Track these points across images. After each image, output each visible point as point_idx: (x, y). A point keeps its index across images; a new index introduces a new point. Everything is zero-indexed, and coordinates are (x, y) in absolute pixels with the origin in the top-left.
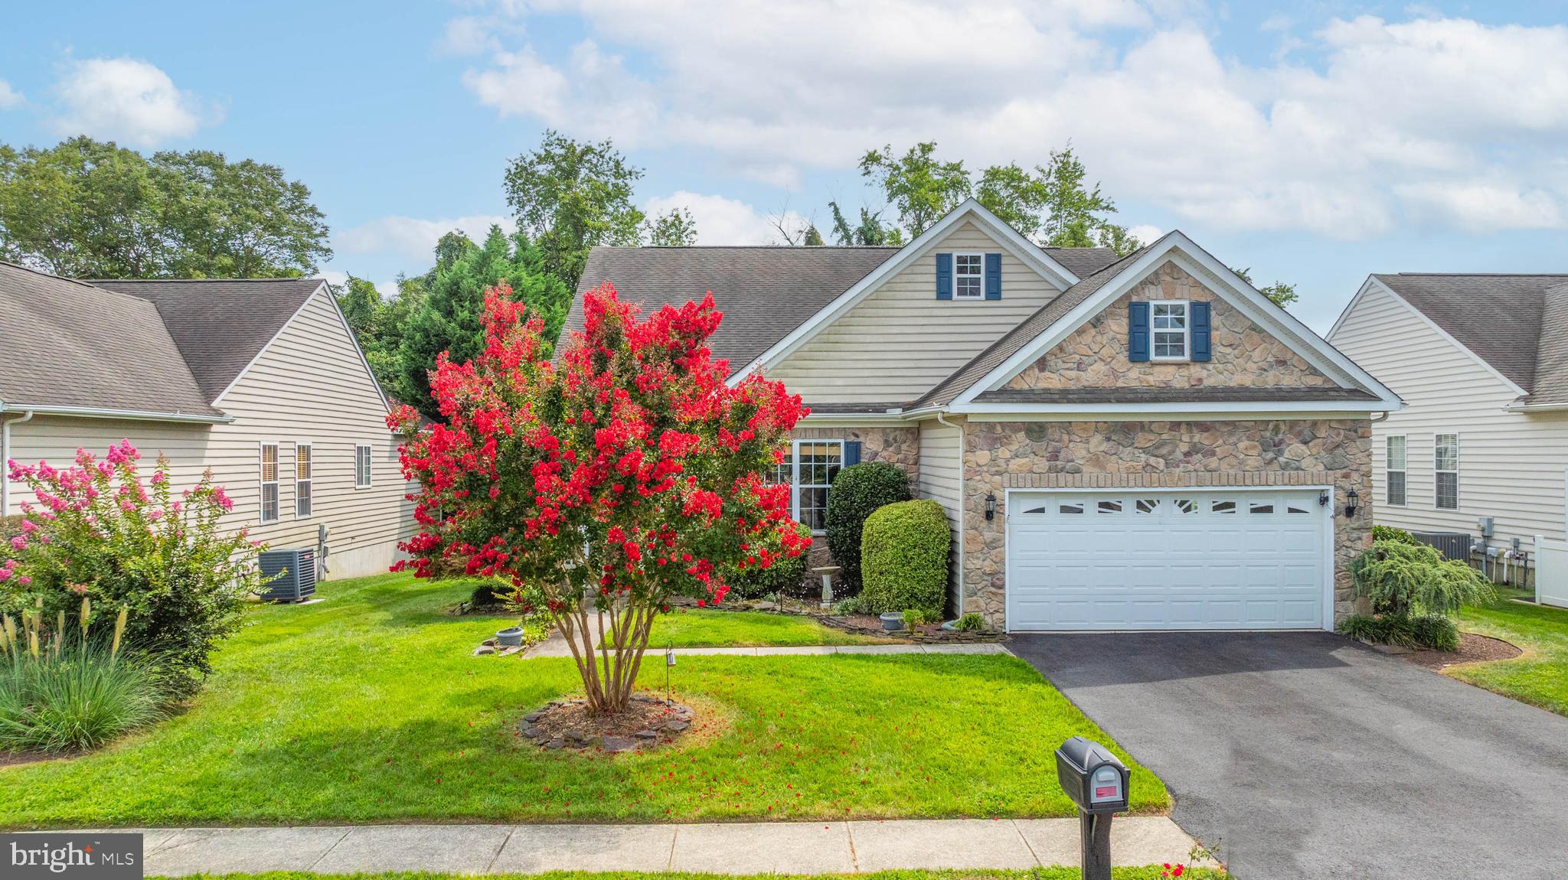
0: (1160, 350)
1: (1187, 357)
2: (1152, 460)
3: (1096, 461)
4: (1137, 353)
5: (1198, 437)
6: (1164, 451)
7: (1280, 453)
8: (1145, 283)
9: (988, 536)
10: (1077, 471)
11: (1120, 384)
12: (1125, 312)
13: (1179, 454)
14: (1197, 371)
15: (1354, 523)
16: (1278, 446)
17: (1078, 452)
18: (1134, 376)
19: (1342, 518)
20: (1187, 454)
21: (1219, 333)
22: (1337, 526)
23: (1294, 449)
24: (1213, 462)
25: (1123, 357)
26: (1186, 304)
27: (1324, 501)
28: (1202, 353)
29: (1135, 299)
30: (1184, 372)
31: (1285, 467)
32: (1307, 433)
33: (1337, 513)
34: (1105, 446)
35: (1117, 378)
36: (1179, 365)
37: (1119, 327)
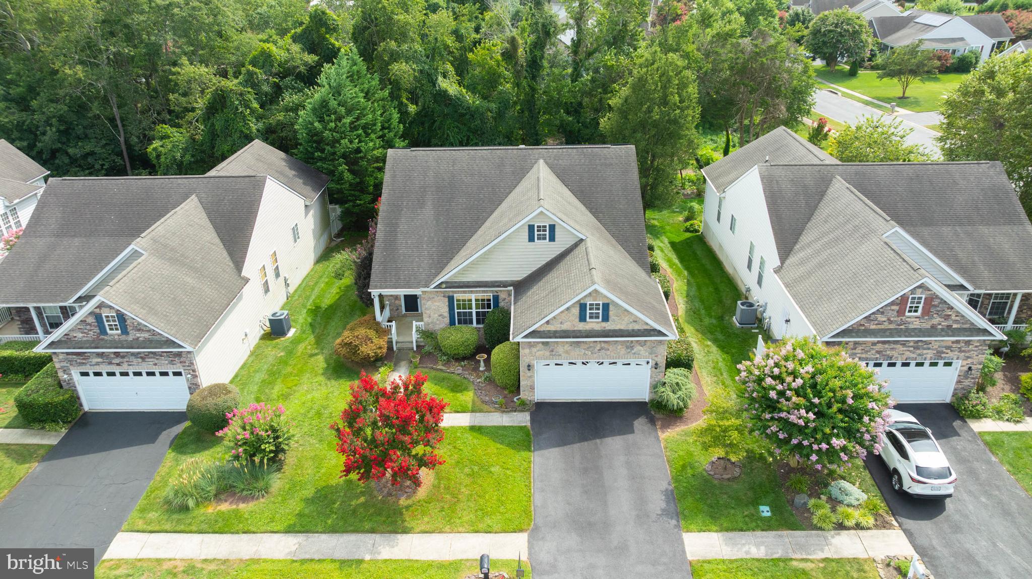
0: (591, 317)
1: (600, 319)
2: (586, 352)
3: (567, 352)
4: (582, 318)
5: (603, 345)
6: (591, 349)
7: (633, 349)
8: (586, 296)
9: (529, 374)
10: (560, 355)
11: (576, 329)
12: (578, 306)
13: (596, 350)
14: (604, 324)
15: (658, 370)
16: (632, 348)
17: (560, 350)
18: (581, 326)
19: (654, 369)
20: (599, 350)
21: (612, 312)
22: (651, 371)
23: (638, 348)
24: (608, 353)
25: (578, 320)
26: (601, 303)
27: (648, 363)
28: (606, 318)
29: (582, 302)
30: (599, 325)
31: (635, 353)
32: (643, 344)
33: (652, 367)
34: (570, 348)
35: (575, 326)
36: (598, 323)
37: (576, 311)
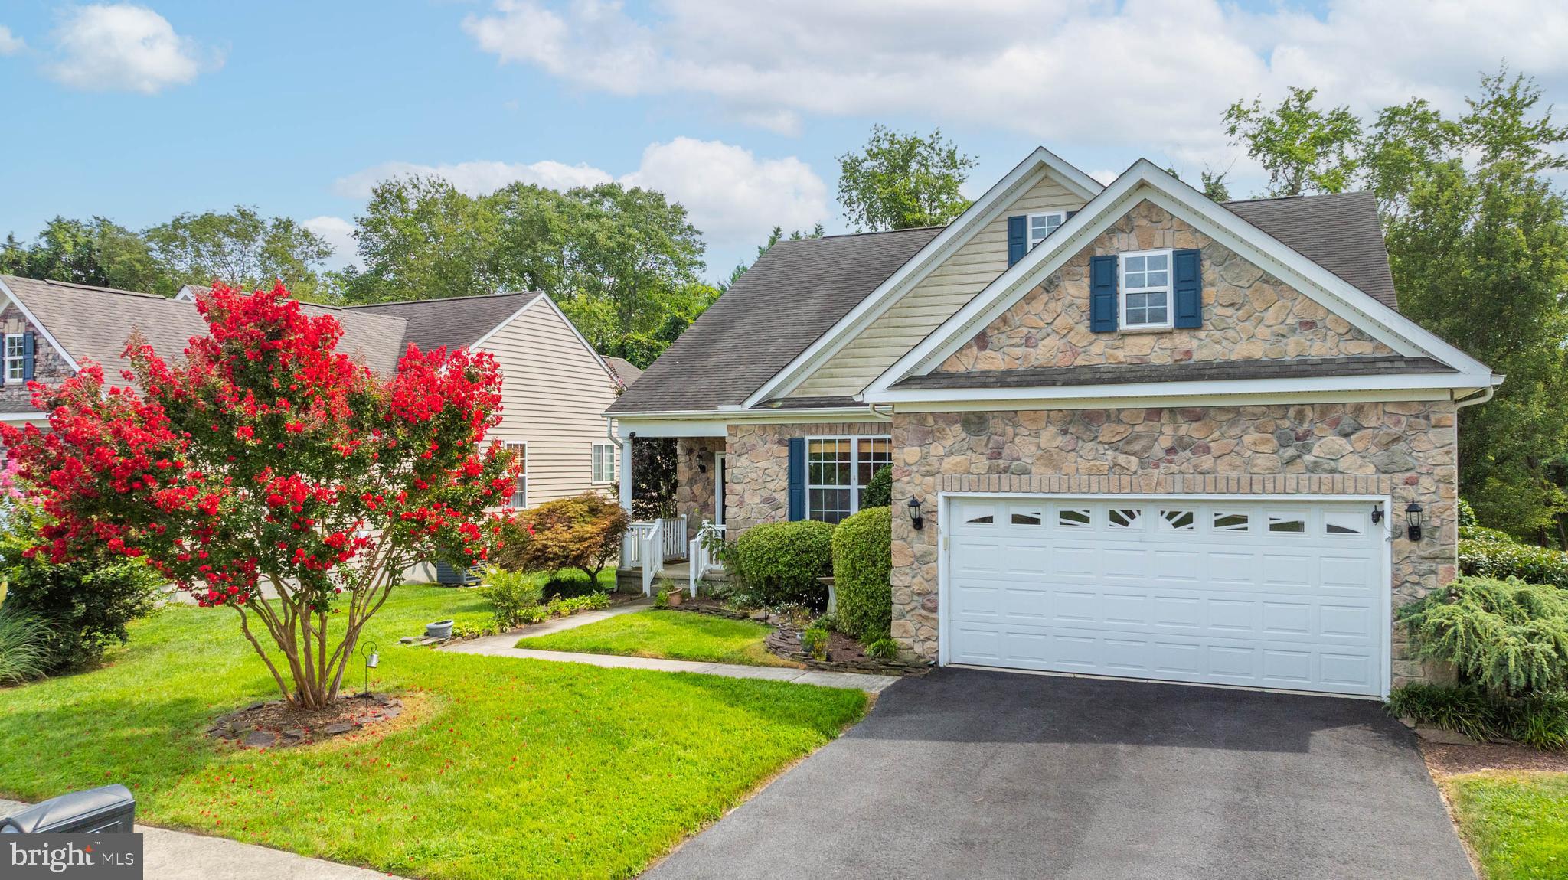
0: (1135, 317)
1: (1170, 323)
2: (1122, 459)
3: (1048, 458)
4: (1102, 320)
5: (1184, 429)
6: (1137, 446)
7: (1307, 449)
8: (1112, 231)
9: (918, 548)
10: (1025, 472)
11: (1079, 362)
12: (1086, 270)
13: (1158, 451)
14: (1184, 341)
15: (1422, 548)
16: (1303, 441)
17: (1025, 448)
18: (1099, 351)
19: (1404, 542)
20: (1171, 451)
21: (1215, 288)
22: (1396, 552)
23: (1327, 444)
24: (1207, 462)
25: (1084, 327)
26: (1169, 253)
27: (1377, 517)
28: (1190, 317)
29: (1099, 252)
30: (1166, 342)
31: (1314, 468)
32: (1347, 422)
33: (1396, 534)
34: (1060, 441)
35: (1076, 354)
36: (1160, 334)
37: (1078, 290)
